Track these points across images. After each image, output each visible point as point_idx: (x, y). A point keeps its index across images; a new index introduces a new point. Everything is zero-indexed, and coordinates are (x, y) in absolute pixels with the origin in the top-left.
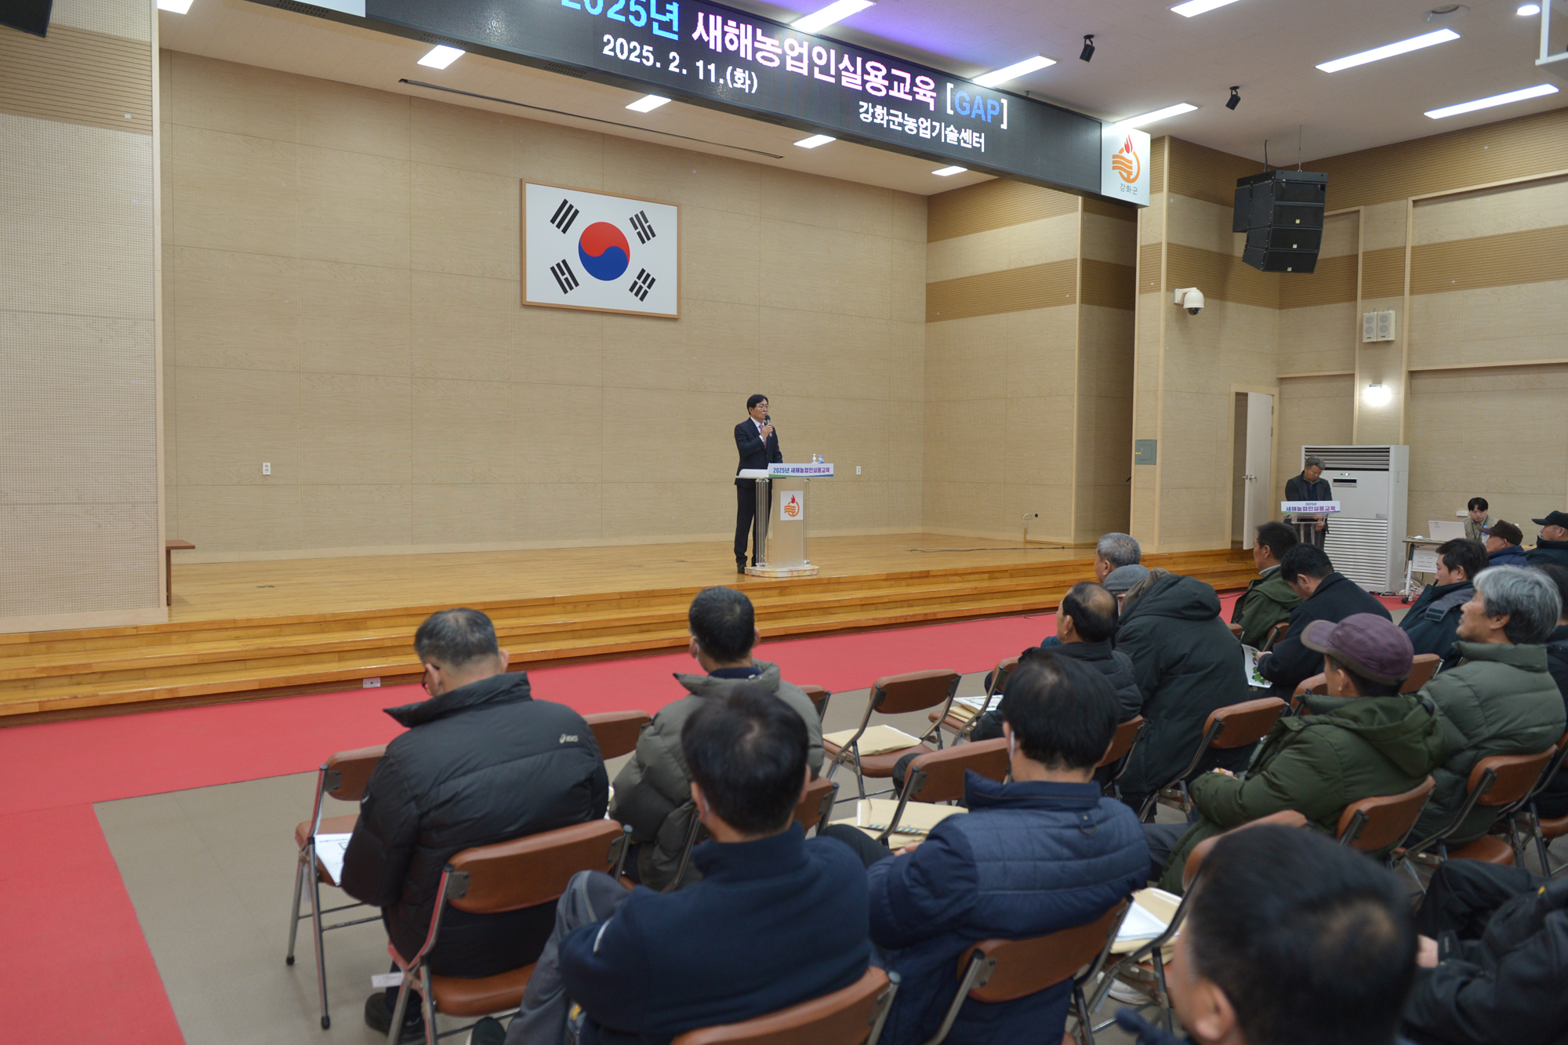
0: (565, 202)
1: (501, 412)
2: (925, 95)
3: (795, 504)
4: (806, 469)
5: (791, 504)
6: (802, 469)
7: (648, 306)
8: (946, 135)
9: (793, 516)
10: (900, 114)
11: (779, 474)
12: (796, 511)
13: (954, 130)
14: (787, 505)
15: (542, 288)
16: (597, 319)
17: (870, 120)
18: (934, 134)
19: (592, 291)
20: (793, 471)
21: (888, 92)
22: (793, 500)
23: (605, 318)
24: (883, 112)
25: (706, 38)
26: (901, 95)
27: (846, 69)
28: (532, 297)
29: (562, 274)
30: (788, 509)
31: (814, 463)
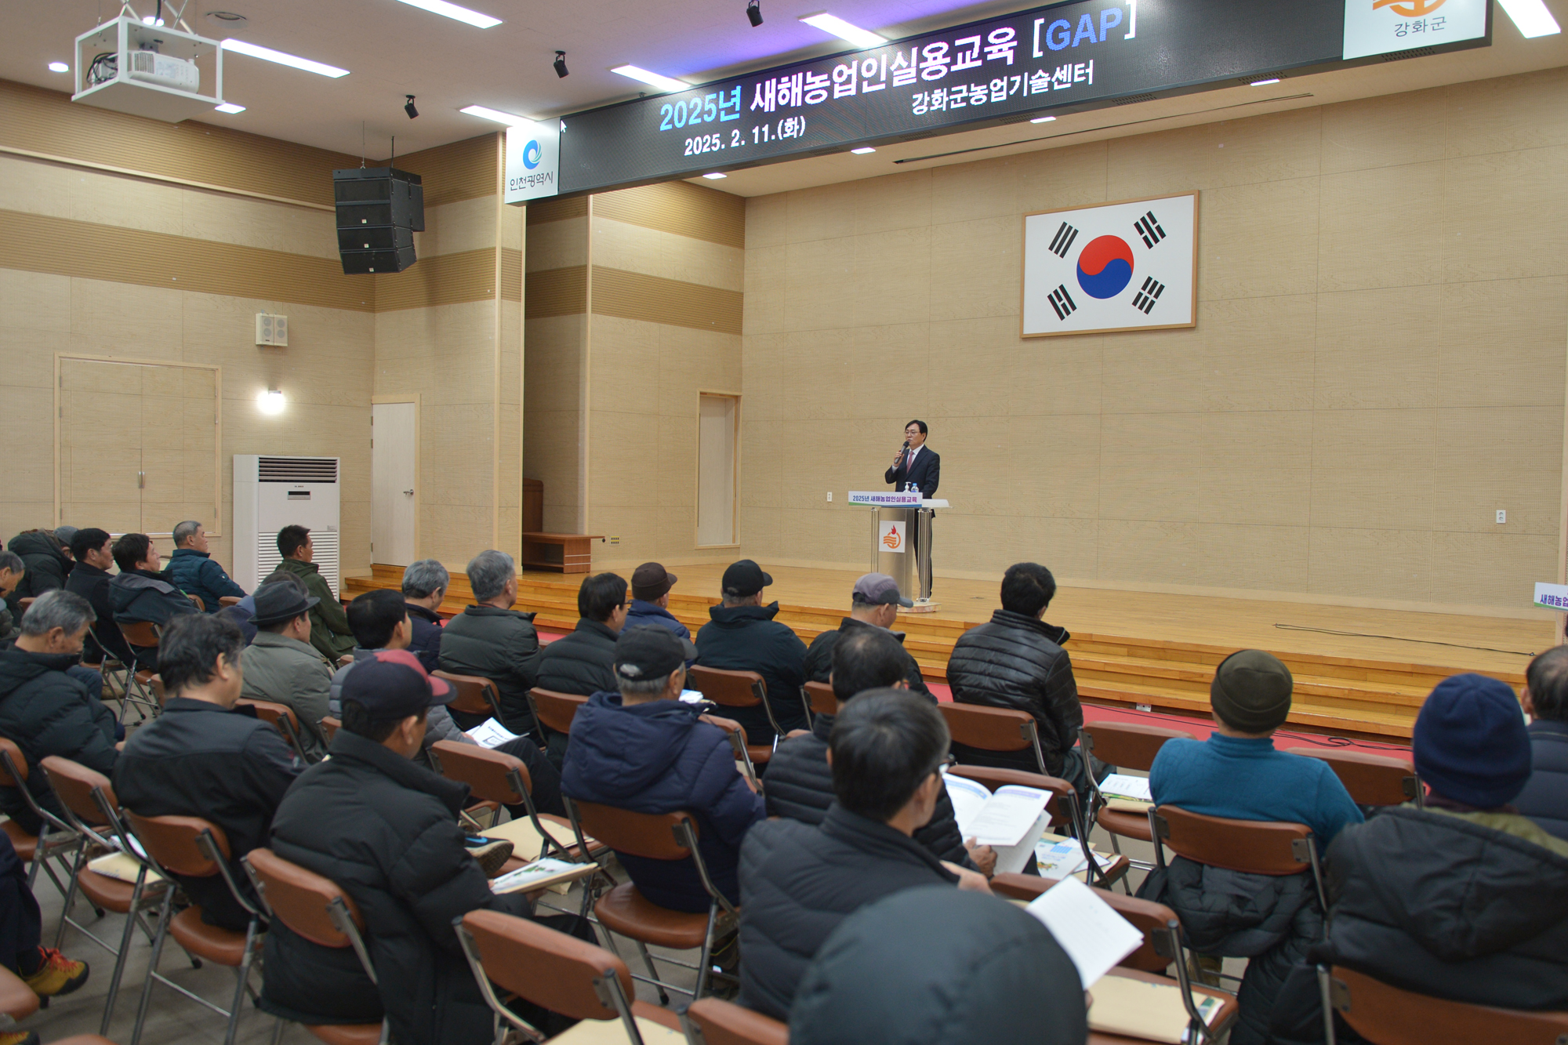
0: (1064, 224)
1: (999, 446)
2: (1000, 51)
3: (895, 536)
4: (887, 498)
5: (892, 535)
6: (883, 498)
7: (1155, 318)
8: (1030, 87)
9: (893, 547)
10: (964, 88)
11: (858, 502)
12: (897, 542)
13: (1043, 75)
14: (886, 535)
15: (1040, 318)
16: (1098, 341)
17: (925, 109)
18: (1012, 92)
19: (1092, 313)
20: (873, 499)
21: (949, 69)
22: (894, 531)
23: (1107, 340)
24: (941, 94)
25: (761, 105)
26: (969, 65)
27: (900, 68)
28: (1029, 329)
29: (1061, 303)
30: (887, 540)
31: (906, 491)
